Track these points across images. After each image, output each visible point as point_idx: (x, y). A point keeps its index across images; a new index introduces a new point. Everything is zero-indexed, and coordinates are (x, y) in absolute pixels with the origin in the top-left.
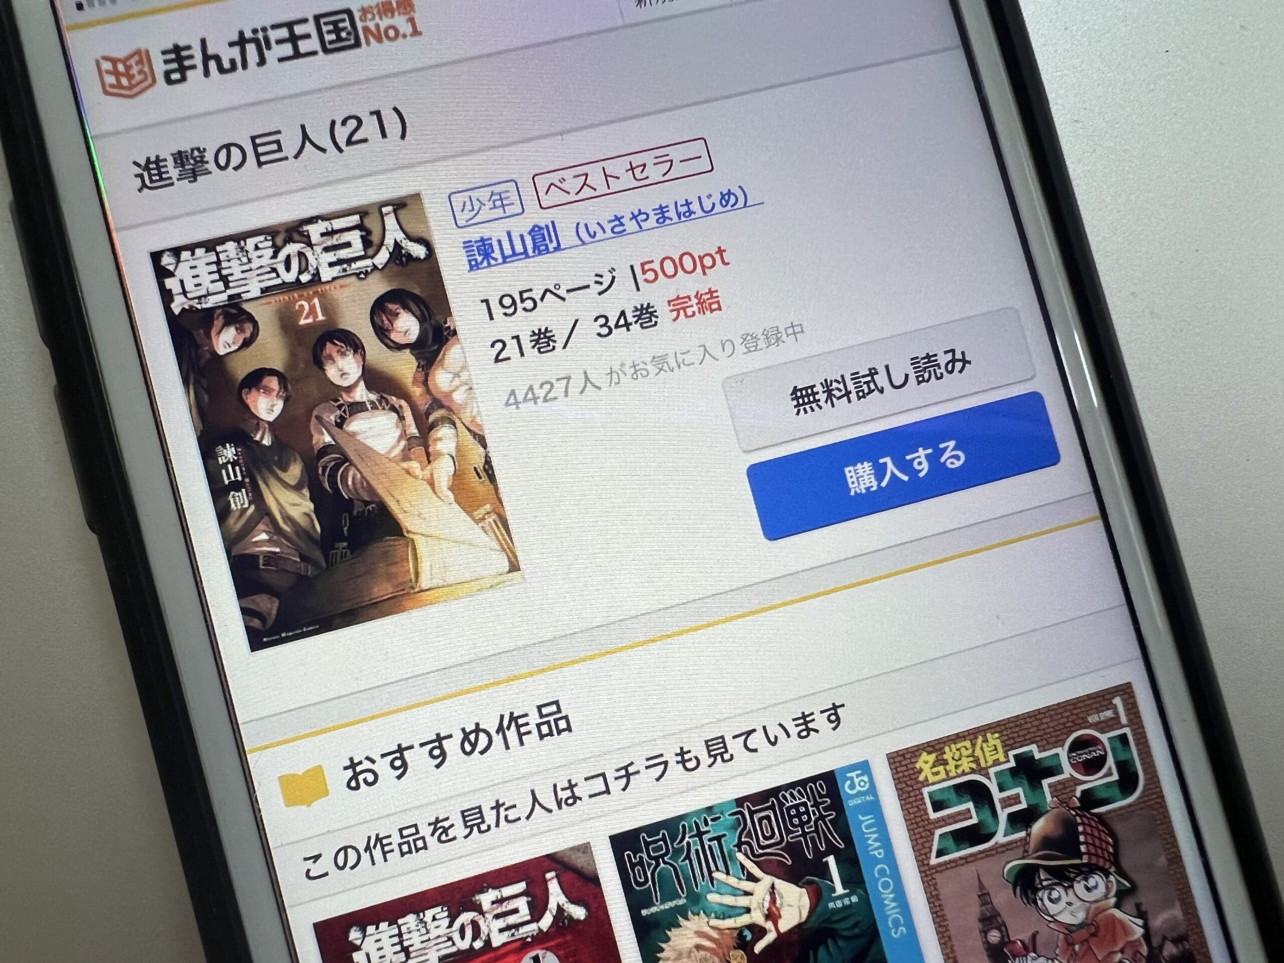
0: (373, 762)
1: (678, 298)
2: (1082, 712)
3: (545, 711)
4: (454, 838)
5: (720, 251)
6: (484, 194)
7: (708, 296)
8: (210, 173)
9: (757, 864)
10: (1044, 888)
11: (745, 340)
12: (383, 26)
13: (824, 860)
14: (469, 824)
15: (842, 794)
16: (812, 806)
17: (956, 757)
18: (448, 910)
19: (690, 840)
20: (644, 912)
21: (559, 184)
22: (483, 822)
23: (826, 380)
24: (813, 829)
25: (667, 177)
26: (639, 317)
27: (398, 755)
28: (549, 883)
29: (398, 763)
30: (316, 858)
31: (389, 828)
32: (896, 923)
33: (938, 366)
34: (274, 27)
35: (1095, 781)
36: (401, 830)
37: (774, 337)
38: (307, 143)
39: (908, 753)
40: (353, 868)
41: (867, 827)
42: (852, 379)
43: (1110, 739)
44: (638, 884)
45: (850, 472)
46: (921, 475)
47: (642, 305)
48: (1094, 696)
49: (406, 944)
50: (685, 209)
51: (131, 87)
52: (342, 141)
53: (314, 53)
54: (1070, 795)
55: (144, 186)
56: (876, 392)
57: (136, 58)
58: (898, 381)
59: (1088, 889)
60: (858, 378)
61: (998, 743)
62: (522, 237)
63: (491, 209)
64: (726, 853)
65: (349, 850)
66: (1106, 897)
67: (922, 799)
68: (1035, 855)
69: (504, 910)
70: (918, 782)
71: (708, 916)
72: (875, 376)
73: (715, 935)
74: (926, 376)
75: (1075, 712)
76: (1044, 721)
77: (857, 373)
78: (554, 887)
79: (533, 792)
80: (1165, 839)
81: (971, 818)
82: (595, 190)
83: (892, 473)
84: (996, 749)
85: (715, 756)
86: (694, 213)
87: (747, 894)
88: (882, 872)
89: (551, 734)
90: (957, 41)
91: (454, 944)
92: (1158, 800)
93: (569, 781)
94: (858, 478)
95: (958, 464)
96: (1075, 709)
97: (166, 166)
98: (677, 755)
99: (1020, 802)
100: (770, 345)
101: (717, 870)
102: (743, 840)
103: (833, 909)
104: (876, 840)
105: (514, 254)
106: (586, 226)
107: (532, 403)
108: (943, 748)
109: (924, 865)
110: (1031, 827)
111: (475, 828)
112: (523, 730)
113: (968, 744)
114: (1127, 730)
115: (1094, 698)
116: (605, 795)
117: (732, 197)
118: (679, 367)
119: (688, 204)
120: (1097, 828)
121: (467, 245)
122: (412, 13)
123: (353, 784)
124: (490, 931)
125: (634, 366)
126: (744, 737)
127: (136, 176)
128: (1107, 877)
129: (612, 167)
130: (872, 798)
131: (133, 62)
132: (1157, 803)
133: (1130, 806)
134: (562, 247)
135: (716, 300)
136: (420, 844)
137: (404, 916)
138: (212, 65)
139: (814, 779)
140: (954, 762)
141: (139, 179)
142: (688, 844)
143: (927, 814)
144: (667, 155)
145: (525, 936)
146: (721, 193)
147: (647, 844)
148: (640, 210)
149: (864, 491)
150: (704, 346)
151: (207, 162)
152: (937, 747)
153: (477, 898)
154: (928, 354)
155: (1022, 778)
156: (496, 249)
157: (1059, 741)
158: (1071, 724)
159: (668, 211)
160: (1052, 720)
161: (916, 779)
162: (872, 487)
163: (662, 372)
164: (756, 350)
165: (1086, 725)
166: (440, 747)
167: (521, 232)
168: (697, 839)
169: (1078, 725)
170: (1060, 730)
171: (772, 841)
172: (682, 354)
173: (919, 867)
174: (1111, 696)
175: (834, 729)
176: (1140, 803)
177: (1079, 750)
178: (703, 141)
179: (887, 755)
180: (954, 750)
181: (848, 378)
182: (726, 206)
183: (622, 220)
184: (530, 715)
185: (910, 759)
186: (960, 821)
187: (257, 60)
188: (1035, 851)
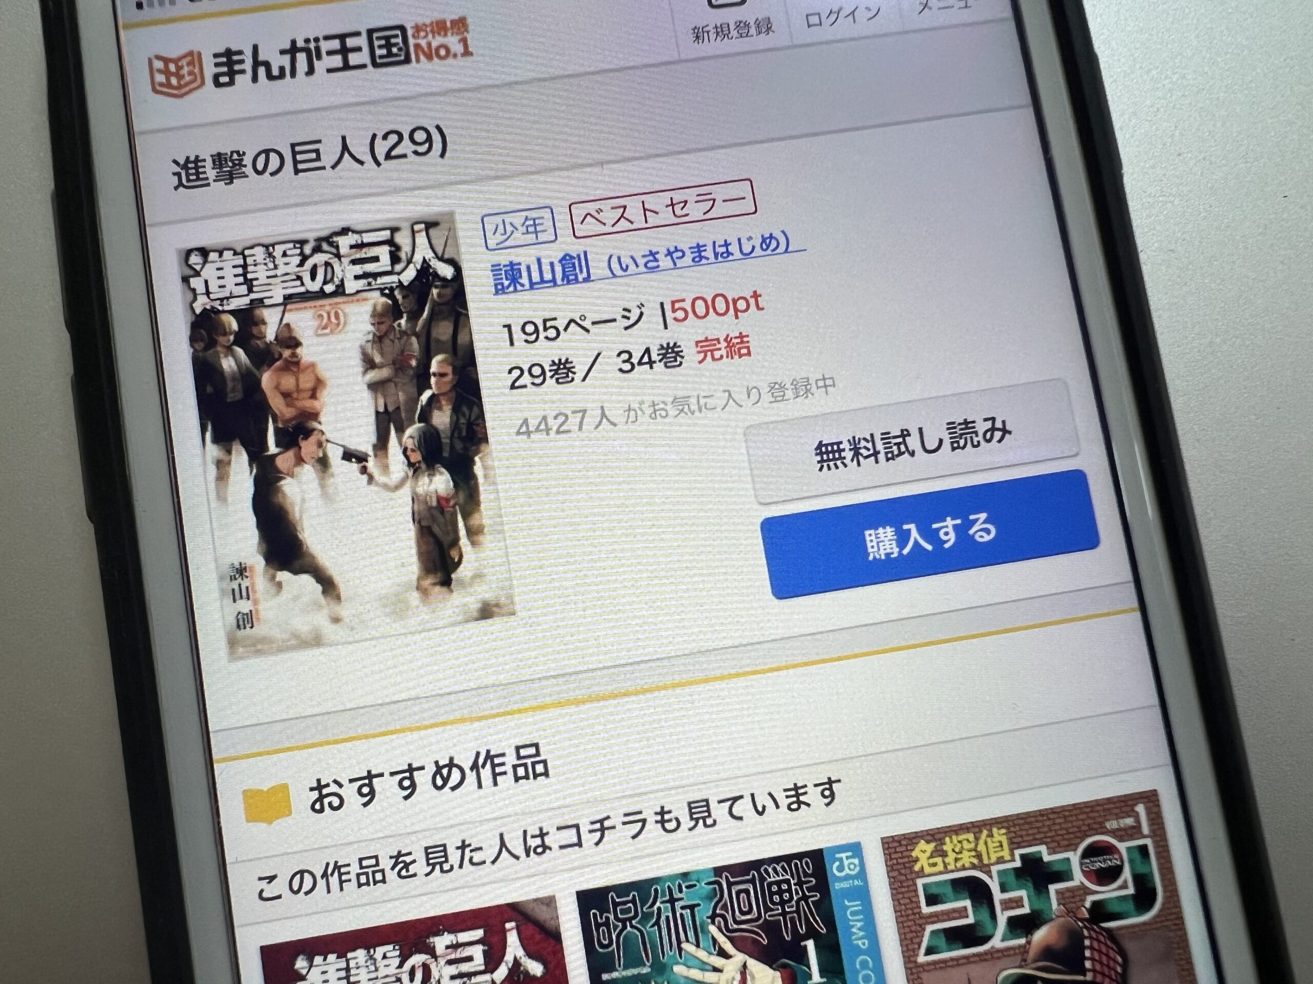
0: (341, 786)
1: (706, 340)
2: (1100, 816)
3: (523, 752)
4: (415, 875)
5: (756, 296)
6: (518, 219)
7: (738, 340)
8: (247, 176)
9: (731, 939)
11: (772, 388)
12: (434, 44)
13: (802, 944)
14: (431, 861)
15: (829, 875)
16: (795, 885)
17: (957, 850)
18: (400, 949)
19: (662, 906)
20: (605, 977)
21: (595, 214)
22: (447, 861)
23: (854, 438)
24: (794, 909)
25: (708, 216)
26: (664, 356)
27: (367, 781)
28: (508, 935)
29: (365, 790)
30: (271, 879)
31: (349, 857)
33: (976, 433)
34: (327, 38)
35: (1107, 893)
36: (361, 860)
37: (803, 388)
38: (346, 155)
39: (905, 838)
40: (307, 893)
41: (853, 914)
42: (882, 439)
43: (1129, 849)
44: (602, 946)
45: (870, 535)
46: (947, 546)
47: (668, 344)
48: (1115, 800)
49: (353, 979)
50: (723, 249)
51: (179, 87)
52: (380, 153)
53: (364, 66)
54: (1079, 904)
55: (180, 184)
56: (906, 454)
57: (189, 58)
58: (931, 445)
60: (889, 438)
61: (1004, 839)
62: (552, 264)
63: (523, 234)
64: (698, 923)
65: (306, 875)
67: (916, 891)
68: (1034, 965)
69: (458, 956)
70: (912, 872)
72: (907, 438)
74: (962, 442)
75: (1092, 815)
76: (1058, 821)
77: (889, 433)
78: (513, 939)
79: (501, 836)
80: (1180, 965)
81: (967, 917)
82: (632, 223)
83: (915, 539)
84: (1001, 846)
85: (697, 820)
86: (732, 254)
87: (716, 970)
88: (864, 964)
89: (526, 777)
90: (1027, 99)
92: (1177, 922)
93: (541, 829)
94: (878, 543)
95: (987, 538)
96: (1092, 811)
97: (204, 167)
98: (656, 813)
99: (1023, 906)
100: (798, 396)
101: (687, 941)
102: (718, 911)
104: (859, 929)
106: (619, 258)
107: (544, 434)
108: (944, 838)
109: (910, 962)
110: (1032, 934)
111: (438, 867)
112: (498, 770)
113: (971, 836)
114: (1148, 842)
115: (1114, 803)
116: (577, 848)
117: (774, 244)
118: (700, 410)
119: (726, 244)
120: (1106, 945)
121: (496, 268)
122: (466, 34)
123: (317, 806)
124: (441, 976)
125: (654, 405)
126: (729, 803)
127: (174, 174)
129: (652, 202)
130: (861, 884)
131: (184, 62)
132: (1175, 925)
133: (1144, 924)
134: (592, 278)
135: (746, 345)
136: (379, 876)
137: (354, 950)
138: (262, 71)
139: (800, 856)
140: (955, 855)
141: (176, 178)
142: (659, 909)
143: (919, 907)
144: (710, 194)
146: (762, 236)
147: (616, 905)
148: (676, 247)
149: (883, 557)
150: (728, 390)
151: (245, 166)
152: (937, 836)
153: (432, 940)
154: (965, 420)
155: (1027, 880)
156: (525, 274)
157: (1072, 844)
158: (1086, 828)
159: (705, 250)
160: (1066, 822)
161: (911, 868)
162: (892, 553)
163: (683, 414)
164: (782, 400)
165: (1104, 830)
166: (411, 778)
167: (552, 260)
168: (669, 905)
169: (1093, 829)
170: (1074, 833)
171: (749, 917)
172: (705, 397)
173: (905, 963)
174: (1134, 802)
175: (828, 805)
176: (1156, 923)
177: (1093, 857)
178: (749, 182)
179: (882, 839)
180: (955, 841)
181: (877, 438)
182: (766, 250)
183: (657, 256)
184: (507, 755)
185: (907, 846)
186: (955, 918)
187: (306, 70)
188: (1035, 961)
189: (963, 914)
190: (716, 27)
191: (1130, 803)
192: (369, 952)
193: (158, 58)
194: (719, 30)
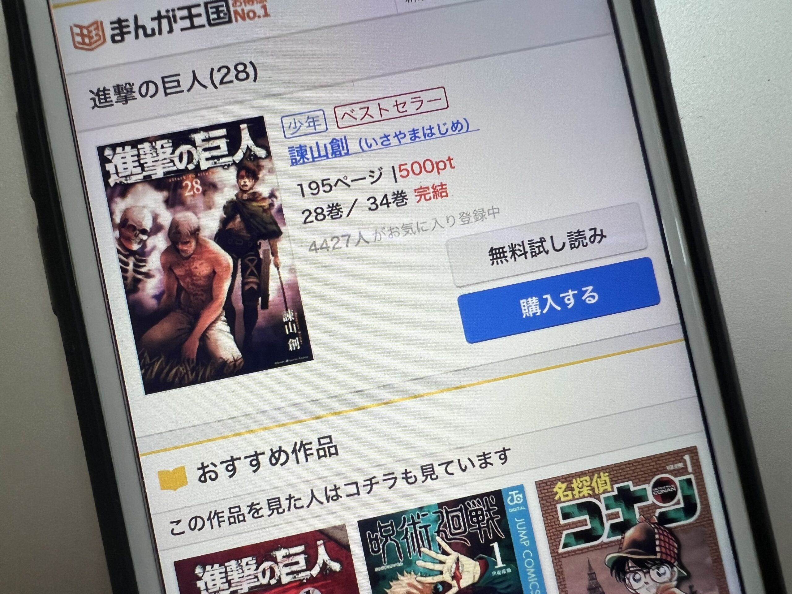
0: (215, 466)
1: (421, 188)
2: (663, 463)
3: (322, 441)
4: (262, 516)
7: (440, 187)
8: (136, 99)
9: (449, 544)
10: (631, 572)
11: (462, 216)
12: (246, 10)
13: (492, 545)
14: (271, 508)
15: (505, 503)
16: (486, 511)
17: (580, 486)
18: (257, 560)
19: (408, 527)
20: (377, 569)
21: (350, 113)
22: (281, 507)
23: (512, 244)
24: (485, 525)
25: (419, 111)
26: (396, 199)
27: (231, 463)
28: (319, 548)
29: (230, 468)
30: (178, 522)
31: (223, 507)
32: (534, 587)
33: (585, 238)
34: (179, 9)
35: (668, 507)
36: (230, 509)
38: (196, 82)
39: (549, 481)
40: (199, 530)
41: (520, 526)
42: (529, 244)
43: (680, 481)
44: (374, 552)
45: (523, 303)
46: (569, 307)
47: (398, 192)
48: (672, 453)
49: (229, 578)
50: (429, 131)
51: (90, 44)
52: (217, 81)
53: (203, 26)
55: (95, 105)
56: (544, 253)
57: (95, 26)
58: (558, 246)
59: (659, 575)
60: (533, 243)
61: (607, 479)
62: (325, 145)
63: (307, 127)
64: (430, 536)
65: (198, 519)
66: (671, 580)
67: (556, 511)
68: (626, 551)
69: (290, 562)
70: (554, 500)
71: (416, 574)
72: (544, 243)
73: (420, 586)
74: (577, 244)
75: (658, 462)
76: (638, 467)
77: (532, 240)
78: (322, 550)
79: (312, 491)
80: (712, 547)
82: (373, 118)
83: (551, 305)
84: (606, 483)
85: (427, 476)
86: (435, 134)
87: (441, 562)
88: (527, 555)
89: (325, 456)
90: (611, 29)
91: (258, 580)
92: (709, 522)
93: (335, 486)
94: (528, 307)
95: (593, 301)
96: (659, 460)
97: (109, 94)
98: (403, 474)
99: (619, 517)
100: (477, 220)
102: (441, 529)
103: (495, 576)
104: (524, 535)
105: (320, 156)
106: (366, 140)
107: (325, 250)
108: (572, 480)
109: (554, 552)
110: (625, 533)
111: (275, 511)
112: (308, 452)
113: (587, 478)
114: (692, 476)
115: (671, 455)
116: (356, 496)
117: (459, 126)
118: (419, 231)
119: (431, 128)
120: (668, 537)
121: (291, 149)
122: (265, 3)
123: (203, 479)
124: (281, 574)
125: (391, 230)
126: (445, 466)
127: (91, 99)
128: (672, 568)
129: (384, 104)
130: (524, 508)
131: (92, 28)
132: (708, 524)
133: (690, 524)
134: (350, 152)
135: (445, 190)
136: (241, 518)
137: (229, 561)
138: (141, 31)
139: (488, 494)
140: (579, 490)
141: (92, 101)
142: (406, 529)
143: (559, 521)
144: (420, 97)
145: (302, 578)
146: (452, 122)
147: (381, 528)
148: (400, 132)
149: (532, 316)
150: (435, 219)
151: (134, 92)
152: (568, 479)
153: (274, 553)
154: (578, 230)
155: (622, 502)
156: (309, 152)
157: (647, 480)
158: (655, 470)
159: (418, 133)
160: (643, 467)
161: (553, 498)
162: (537, 313)
163: (408, 235)
164: (468, 223)
165: (666, 471)
166: (257, 460)
167: (325, 143)
168: (412, 526)
169: (660, 471)
170: (648, 473)
171: (459, 531)
172: (421, 223)
173: (551, 553)
174: (683, 454)
175: (503, 464)
176: (697, 523)
177: (659, 486)
178: (443, 89)
179: (536, 482)
180: (579, 482)
181: (526, 244)
182: (455, 131)
183: (389, 138)
184: (313, 443)
185: (550, 485)
186: (580, 526)
187: (168, 29)
188: (627, 549)
189: (584, 523)
191: (680, 455)
192: (238, 562)
193: (76, 26)
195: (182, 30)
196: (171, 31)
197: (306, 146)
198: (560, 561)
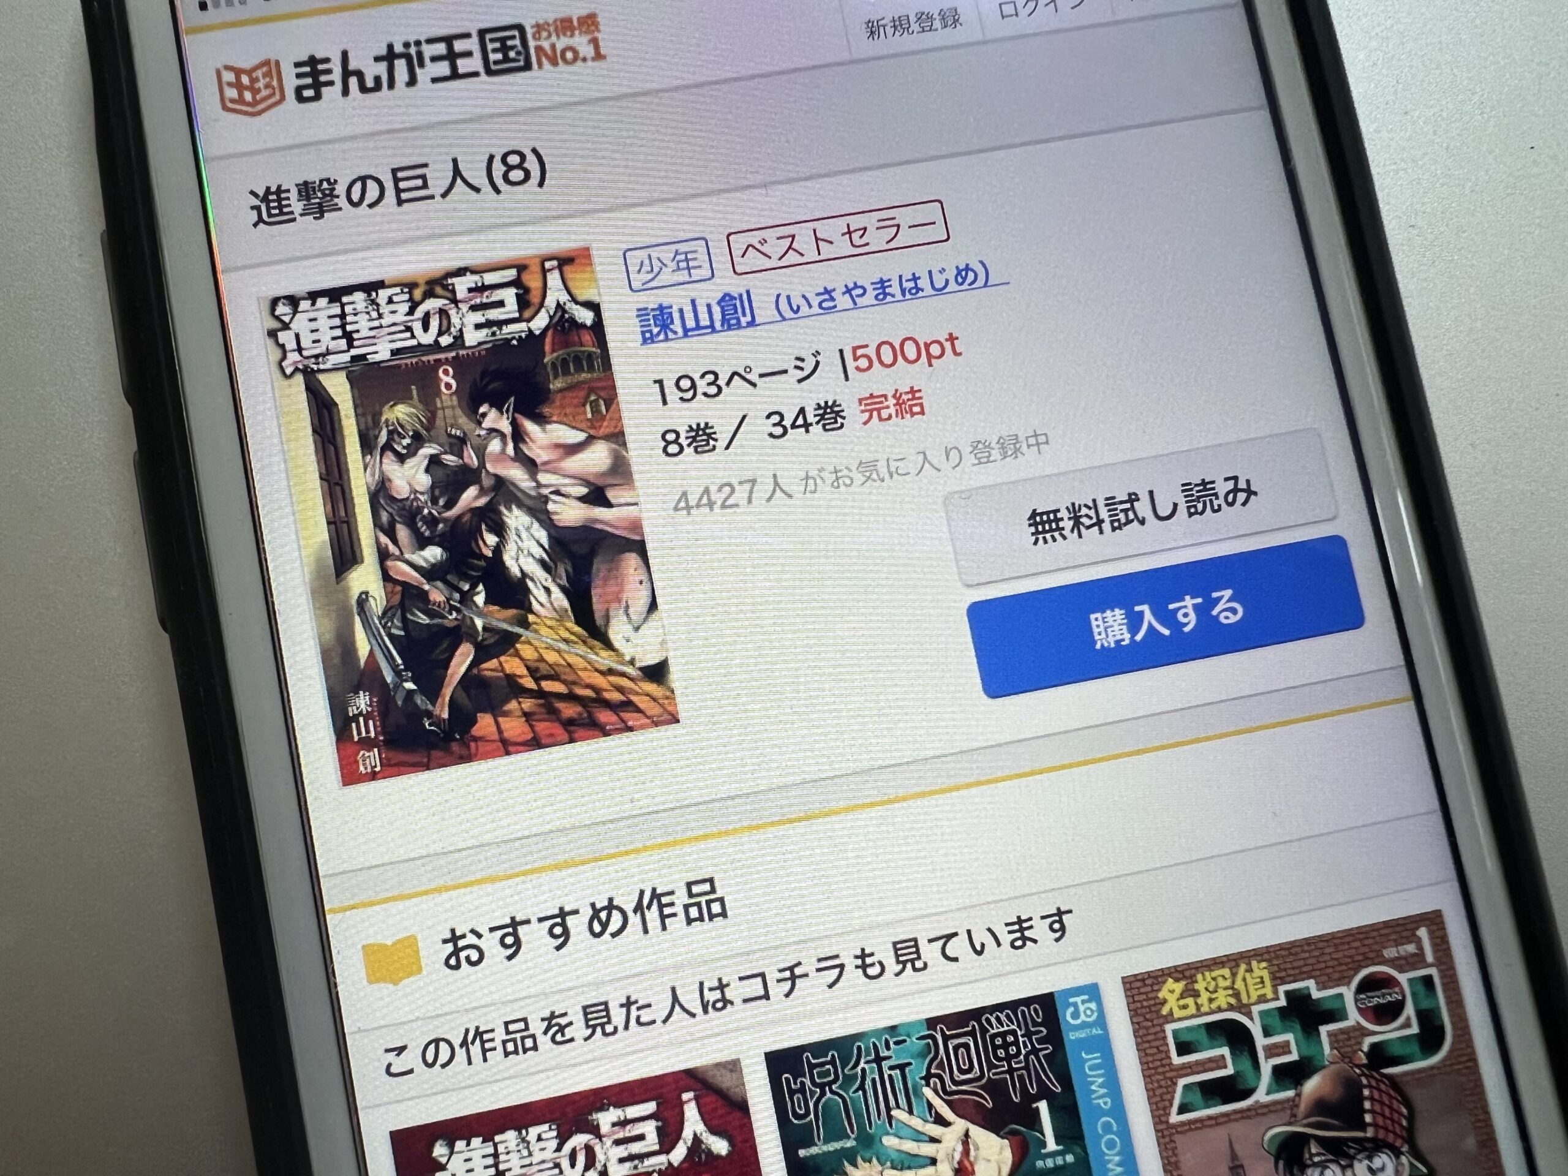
0: (479, 936)
1: (871, 397)
2: (1377, 943)
3: (695, 889)
4: (572, 1040)
6: (667, 254)
8: (340, 209)
9: (949, 1103)
10: (1315, 1165)
11: (975, 448)
12: (559, 47)
13: (1035, 1105)
14: (591, 1023)
15: (1062, 1023)
16: (1023, 1036)
17: (1211, 988)
18: (558, 1129)
19: (866, 1066)
20: (802, 1153)
21: (758, 246)
22: (609, 1022)
23: (1073, 504)
24: (1022, 1065)
25: (892, 245)
27: (510, 930)
28: (686, 1107)
29: (509, 940)
30: (401, 1050)
31: (493, 1021)
33: (1216, 495)
34: (430, 41)
35: (1388, 1033)
36: (506, 1024)
37: (1011, 447)
38: (459, 181)
39: (1150, 977)
40: (443, 1066)
41: (1092, 1068)
42: (1107, 505)
43: (1410, 981)
44: (797, 1116)
45: (1097, 619)
46: (1187, 629)
48: (1394, 923)
49: (501, 1167)
50: (912, 284)
51: (255, 103)
52: (499, 177)
53: (476, 74)
54: (1355, 1048)
55: (260, 220)
56: (1136, 523)
58: (1164, 512)
59: (1370, 1169)
60: (1114, 504)
61: (1266, 974)
62: (709, 306)
63: (674, 271)
64: (910, 1086)
65: (442, 1045)
67: (1165, 1038)
68: (1305, 1122)
69: (627, 1135)
70: (1159, 1016)
71: (882, 1164)
72: (1136, 504)
74: (1200, 506)
75: (1366, 942)
76: (1326, 950)
77: (1113, 498)
78: (691, 1112)
79: (673, 990)
80: (1477, 1115)
81: (1225, 1067)
82: (802, 255)
83: (1150, 624)
84: (1262, 982)
85: (904, 963)
86: (922, 290)
87: (934, 1140)
88: (1107, 1128)
89: (701, 919)
90: (1262, 99)
91: (561, 1172)
92: (1470, 1064)
93: (720, 980)
94: (1106, 629)
95: (1233, 619)
96: (1367, 938)
97: (288, 199)
98: (857, 957)
99: (1290, 1052)
100: (1006, 457)
101: (898, 1107)
102: (933, 1071)
103: (1042, 1170)
104: (1099, 1086)
106: (788, 297)
107: (707, 510)
108: (1195, 975)
109: (1161, 1122)
110: (1302, 1085)
111: (599, 1029)
112: (667, 911)
113: (1226, 972)
114: (1433, 971)
115: (1392, 927)
116: (764, 1001)
117: (971, 276)
118: (891, 477)
119: (915, 279)
120: (1388, 1094)
121: (642, 313)
122: (596, 34)
123: (453, 962)
124: (607, 1159)
125: (836, 472)
126: (941, 942)
127: (253, 208)
128: (1397, 1157)
129: (825, 230)
130: (1100, 1032)
131: (259, 73)
132: (1467, 1068)
133: (1432, 1068)
134: (757, 322)
135: (919, 401)
136: (529, 1043)
137: (502, 1132)
138: (353, 81)
139: (1027, 1002)
140: (1208, 994)
141: (255, 212)
142: (863, 1070)
143: (1169, 1058)
144: (894, 218)
145: (651, 1169)
146: (957, 268)
147: (812, 1067)
148: (855, 284)
149: (1113, 645)
150: (924, 452)
151: (338, 197)
152: (1187, 974)
153: (595, 1116)
155: (1294, 1022)
156: (676, 316)
157: (1344, 977)
158: (1360, 958)
159: (890, 286)
160: (1337, 951)
161: (1158, 1012)
162: (1123, 640)
163: (870, 481)
164: (988, 462)
165: (1380, 959)
166: (563, 924)
167: (709, 301)
169: (1370, 959)
170: (1346, 964)
171: (970, 1076)
172: (896, 461)
173: (1155, 1124)
174: (1414, 926)
175: (1057, 940)
176: (1445, 1066)
177: (1370, 991)
178: (938, 205)
179: (1123, 978)
180: (1209, 979)
181: (1101, 503)
182: (962, 284)
183: (833, 294)
184: (677, 893)
185: (1152, 986)
186: (1212, 1070)
187: (407, 79)
188: (1306, 1117)
190: (894, 21)
192: (520, 1133)
193: (228, 68)
194: (897, 23)
195: (434, 80)
196: (412, 81)
197: (671, 307)
198: (1172, 1141)
